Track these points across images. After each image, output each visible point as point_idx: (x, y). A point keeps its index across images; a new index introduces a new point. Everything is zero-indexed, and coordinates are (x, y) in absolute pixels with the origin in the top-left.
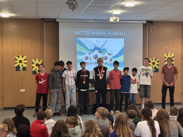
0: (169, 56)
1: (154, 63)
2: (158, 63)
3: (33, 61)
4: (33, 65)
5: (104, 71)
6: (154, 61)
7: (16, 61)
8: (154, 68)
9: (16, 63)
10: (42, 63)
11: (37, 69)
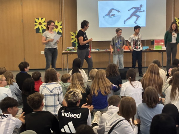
7: (36, 24)
10: (61, 25)
11: (57, 31)
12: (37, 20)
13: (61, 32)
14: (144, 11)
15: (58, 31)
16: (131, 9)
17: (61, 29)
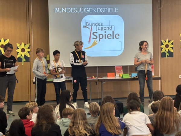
5: (83, 57)
10: (28, 48)
11: (23, 56)
13: (28, 56)
15: (25, 55)
17: (28, 52)
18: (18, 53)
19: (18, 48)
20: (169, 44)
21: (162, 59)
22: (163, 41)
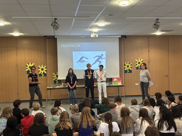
0: (139, 61)
1: (128, 66)
2: (131, 66)
3: (39, 66)
4: (39, 70)
5: (91, 73)
6: (128, 65)
7: (27, 67)
8: (128, 70)
9: (27, 68)
12: (28, 65)
14: (104, 58)
15: (44, 72)
16: (96, 57)
17: (46, 70)
18: (39, 71)
19: (39, 68)
20: (129, 65)
21: (125, 74)
22: (125, 63)
